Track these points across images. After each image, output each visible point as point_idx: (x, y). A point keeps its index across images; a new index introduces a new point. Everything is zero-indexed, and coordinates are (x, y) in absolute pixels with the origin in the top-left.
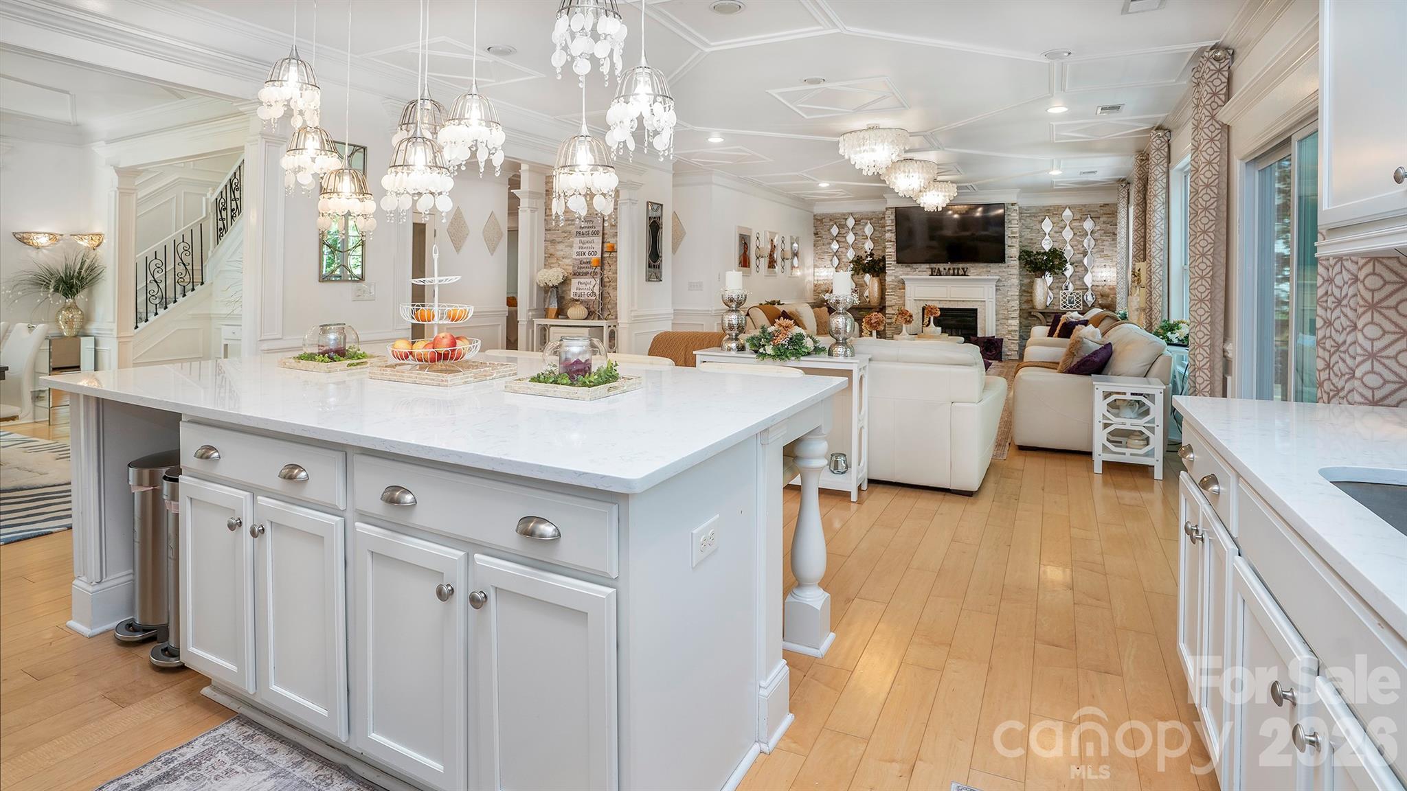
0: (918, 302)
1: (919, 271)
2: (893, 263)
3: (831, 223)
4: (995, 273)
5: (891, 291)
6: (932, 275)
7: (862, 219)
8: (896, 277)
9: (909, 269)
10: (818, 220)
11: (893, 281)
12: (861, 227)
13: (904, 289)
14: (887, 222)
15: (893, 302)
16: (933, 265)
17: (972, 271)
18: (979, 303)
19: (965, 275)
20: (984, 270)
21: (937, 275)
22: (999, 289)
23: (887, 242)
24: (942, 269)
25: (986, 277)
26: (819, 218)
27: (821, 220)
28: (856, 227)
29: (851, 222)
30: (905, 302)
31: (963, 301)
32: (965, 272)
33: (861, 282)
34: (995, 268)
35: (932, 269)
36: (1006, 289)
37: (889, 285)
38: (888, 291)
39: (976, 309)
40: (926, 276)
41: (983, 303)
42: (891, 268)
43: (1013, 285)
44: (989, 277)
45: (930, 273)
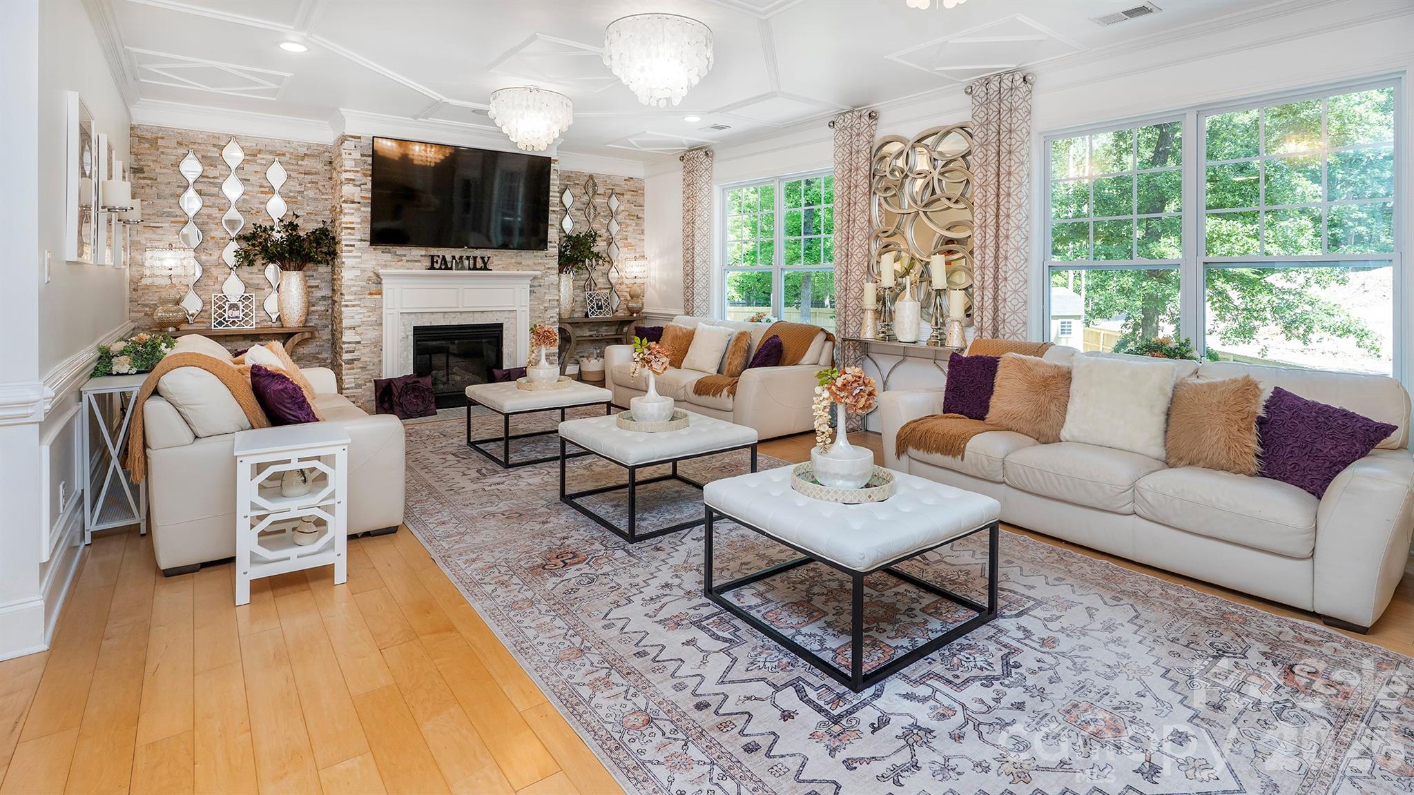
0: (406, 316)
1: (407, 261)
2: (358, 244)
3: (182, 151)
4: (529, 266)
5: (352, 297)
6: (432, 268)
7: (260, 151)
8: (363, 271)
9: (388, 257)
10: (141, 139)
11: (357, 278)
12: (258, 168)
13: (380, 293)
14: (346, 163)
15: (358, 319)
16: (433, 251)
17: (495, 263)
18: (506, 315)
19: (486, 269)
20: (513, 261)
21: (440, 268)
22: (534, 292)
23: (345, 202)
24: (449, 258)
25: (516, 272)
26: (148, 135)
27: (154, 142)
28: (246, 167)
29: (233, 155)
30: (381, 318)
31: (482, 312)
32: (485, 264)
33: (257, 279)
34: (528, 257)
35: (432, 257)
36: (543, 290)
37: (350, 287)
38: (346, 297)
39: (502, 324)
40: (421, 269)
41: (512, 314)
42: (354, 254)
43: (552, 284)
44: (520, 272)
45: (429, 264)
